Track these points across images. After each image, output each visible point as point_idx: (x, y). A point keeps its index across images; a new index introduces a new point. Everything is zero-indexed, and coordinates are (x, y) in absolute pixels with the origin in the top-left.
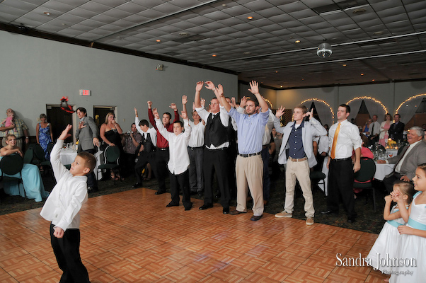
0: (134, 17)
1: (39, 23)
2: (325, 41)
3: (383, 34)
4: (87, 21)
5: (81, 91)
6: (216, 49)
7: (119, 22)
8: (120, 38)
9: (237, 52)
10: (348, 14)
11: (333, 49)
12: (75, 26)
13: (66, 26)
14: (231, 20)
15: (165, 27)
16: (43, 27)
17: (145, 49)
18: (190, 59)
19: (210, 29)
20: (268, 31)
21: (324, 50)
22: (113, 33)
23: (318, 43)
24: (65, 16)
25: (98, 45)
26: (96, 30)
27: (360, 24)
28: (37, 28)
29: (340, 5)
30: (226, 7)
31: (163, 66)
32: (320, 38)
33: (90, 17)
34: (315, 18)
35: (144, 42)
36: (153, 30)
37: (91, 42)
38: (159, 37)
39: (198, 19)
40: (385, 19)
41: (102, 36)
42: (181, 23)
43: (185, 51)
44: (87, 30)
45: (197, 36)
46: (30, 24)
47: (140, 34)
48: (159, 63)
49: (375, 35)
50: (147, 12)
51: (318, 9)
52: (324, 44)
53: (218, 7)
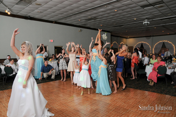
0: (70, 12)
1: (36, 15)
2: (147, 18)
3: (171, 15)
4: (53, 14)
5: (50, 40)
6: (103, 23)
7: (65, 14)
8: (65, 20)
9: (110, 24)
10: (156, 8)
11: (150, 21)
12: (48, 16)
13: (45, 16)
14: (109, 11)
15: (83, 15)
16: (37, 16)
17: (74, 23)
18: (92, 27)
19: (100, 15)
20: (123, 15)
21: (146, 22)
22: (62, 18)
23: (144, 20)
24: (45, 12)
25: (56, 22)
26: (56, 17)
27: (161, 11)
28: (34, 17)
29: (152, 4)
30: (106, 7)
31: (81, 30)
32: (144, 17)
33: (54, 12)
34: (142, 10)
35: (74, 21)
36: (78, 16)
37: (53, 21)
38: (80, 19)
39: (95, 12)
40: (172, 9)
41: (58, 19)
42: (89, 13)
43: (90, 24)
44: (52, 17)
45: (95, 18)
46: (32, 16)
47: (73, 18)
48: (79, 29)
49: (168, 15)
50: (76, 10)
51: (143, 6)
52: (146, 20)
53: (103, 7)
